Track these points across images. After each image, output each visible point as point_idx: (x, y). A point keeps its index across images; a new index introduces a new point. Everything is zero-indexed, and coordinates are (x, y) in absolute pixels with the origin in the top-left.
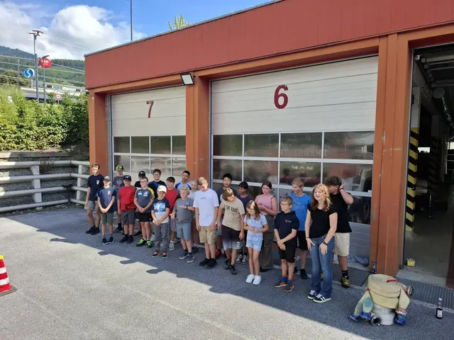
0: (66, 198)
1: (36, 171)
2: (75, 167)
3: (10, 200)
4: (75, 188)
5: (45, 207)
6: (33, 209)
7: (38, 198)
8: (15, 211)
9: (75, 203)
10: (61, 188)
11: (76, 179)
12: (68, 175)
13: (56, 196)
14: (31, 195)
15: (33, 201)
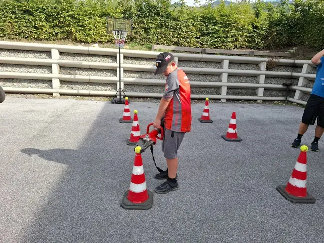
0: (283, 96)
1: (263, 66)
2: (298, 67)
3: (239, 90)
4: (294, 87)
5: (264, 101)
6: (255, 101)
7: (261, 92)
8: (241, 100)
9: (292, 102)
10: (280, 86)
11: (297, 79)
12: (289, 74)
13: (274, 93)
14: (255, 89)
15: (256, 94)
